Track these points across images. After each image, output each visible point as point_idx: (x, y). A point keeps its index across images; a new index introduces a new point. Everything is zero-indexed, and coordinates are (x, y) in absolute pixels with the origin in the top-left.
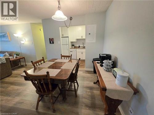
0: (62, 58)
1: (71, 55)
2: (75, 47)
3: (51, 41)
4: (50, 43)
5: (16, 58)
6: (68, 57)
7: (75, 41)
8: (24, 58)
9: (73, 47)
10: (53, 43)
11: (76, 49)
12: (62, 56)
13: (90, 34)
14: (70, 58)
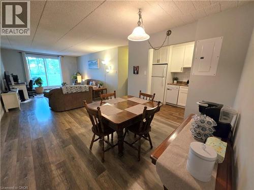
0: (140, 96)
1: (154, 94)
2: (180, 83)
3: (136, 70)
4: (134, 73)
5: (99, 87)
6: (150, 96)
7: (179, 71)
8: (106, 89)
9: (175, 82)
10: (137, 73)
11: (178, 87)
12: (141, 94)
13: (202, 58)
14: (151, 99)
